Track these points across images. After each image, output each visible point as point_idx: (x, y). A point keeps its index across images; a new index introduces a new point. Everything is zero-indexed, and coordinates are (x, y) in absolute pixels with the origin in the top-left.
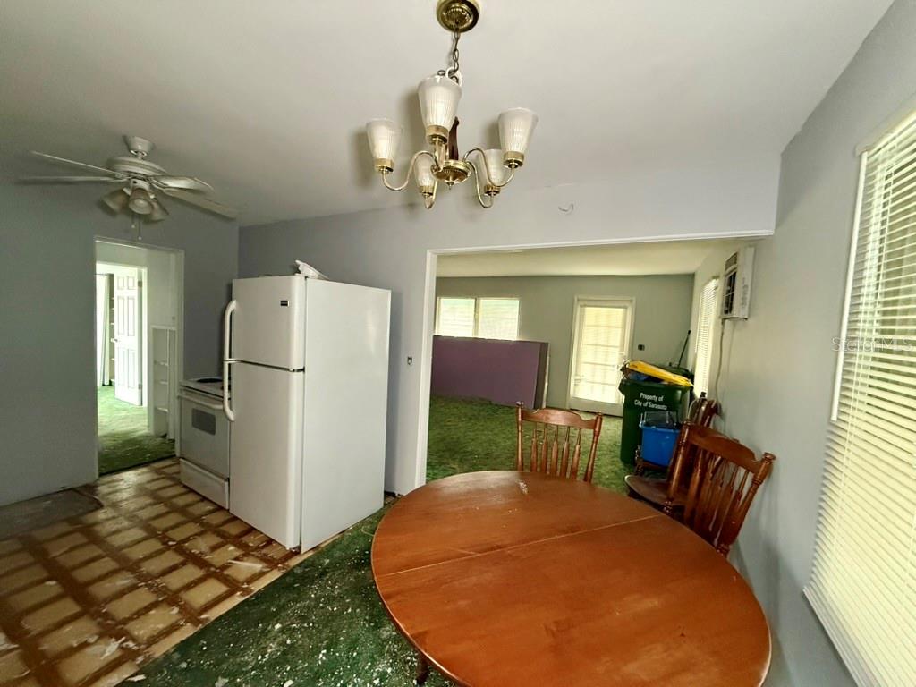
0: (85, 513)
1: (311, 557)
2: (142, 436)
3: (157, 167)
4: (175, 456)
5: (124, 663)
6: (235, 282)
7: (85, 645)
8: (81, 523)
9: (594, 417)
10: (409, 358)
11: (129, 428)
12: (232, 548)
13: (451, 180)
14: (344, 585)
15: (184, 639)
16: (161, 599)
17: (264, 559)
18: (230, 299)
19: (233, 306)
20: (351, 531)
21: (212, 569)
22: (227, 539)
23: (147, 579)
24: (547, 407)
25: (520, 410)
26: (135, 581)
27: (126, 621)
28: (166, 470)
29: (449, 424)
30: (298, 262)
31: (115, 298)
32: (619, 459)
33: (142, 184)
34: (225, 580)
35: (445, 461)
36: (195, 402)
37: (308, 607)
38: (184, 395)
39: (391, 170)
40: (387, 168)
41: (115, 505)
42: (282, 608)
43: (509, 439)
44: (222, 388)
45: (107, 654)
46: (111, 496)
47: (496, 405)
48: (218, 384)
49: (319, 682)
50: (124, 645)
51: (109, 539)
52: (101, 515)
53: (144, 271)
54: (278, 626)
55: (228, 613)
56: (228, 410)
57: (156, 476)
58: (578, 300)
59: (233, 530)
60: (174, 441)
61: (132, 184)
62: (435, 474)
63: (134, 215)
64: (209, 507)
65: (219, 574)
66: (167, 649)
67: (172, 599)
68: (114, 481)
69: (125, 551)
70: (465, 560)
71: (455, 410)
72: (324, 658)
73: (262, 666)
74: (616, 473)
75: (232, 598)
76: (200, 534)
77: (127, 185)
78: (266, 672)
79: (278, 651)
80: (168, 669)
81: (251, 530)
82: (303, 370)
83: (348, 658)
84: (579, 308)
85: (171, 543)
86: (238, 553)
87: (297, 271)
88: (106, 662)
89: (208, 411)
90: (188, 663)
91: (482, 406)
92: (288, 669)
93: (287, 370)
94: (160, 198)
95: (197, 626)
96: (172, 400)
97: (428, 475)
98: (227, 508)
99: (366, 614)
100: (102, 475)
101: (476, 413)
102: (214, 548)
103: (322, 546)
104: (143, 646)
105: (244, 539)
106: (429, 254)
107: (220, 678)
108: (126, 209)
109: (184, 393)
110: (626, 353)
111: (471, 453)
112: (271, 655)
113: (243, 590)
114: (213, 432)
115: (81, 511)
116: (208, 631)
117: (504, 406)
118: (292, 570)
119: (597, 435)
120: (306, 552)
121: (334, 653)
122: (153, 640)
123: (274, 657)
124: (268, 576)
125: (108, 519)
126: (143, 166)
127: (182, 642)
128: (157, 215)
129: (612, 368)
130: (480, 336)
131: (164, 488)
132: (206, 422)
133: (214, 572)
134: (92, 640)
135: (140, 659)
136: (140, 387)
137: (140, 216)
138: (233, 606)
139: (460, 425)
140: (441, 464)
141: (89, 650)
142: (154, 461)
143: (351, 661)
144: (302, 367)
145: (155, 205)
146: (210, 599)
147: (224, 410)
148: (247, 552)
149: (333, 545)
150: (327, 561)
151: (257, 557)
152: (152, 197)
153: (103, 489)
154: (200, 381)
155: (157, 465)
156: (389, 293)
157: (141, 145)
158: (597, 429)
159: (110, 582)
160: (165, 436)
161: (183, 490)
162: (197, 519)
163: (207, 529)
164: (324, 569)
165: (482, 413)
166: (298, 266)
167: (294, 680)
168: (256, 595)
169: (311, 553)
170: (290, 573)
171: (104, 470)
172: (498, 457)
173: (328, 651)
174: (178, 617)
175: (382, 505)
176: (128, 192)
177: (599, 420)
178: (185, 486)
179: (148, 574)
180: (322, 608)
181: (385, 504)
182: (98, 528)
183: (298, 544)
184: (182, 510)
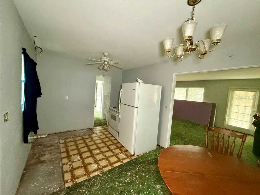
0: (91, 134)
1: (137, 158)
2: (101, 119)
3: (109, 59)
4: (107, 125)
5: (98, 170)
6: (123, 84)
7: (91, 163)
8: (90, 136)
9: (243, 134)
10: (166, 106)
11: (98, 117)
12: (119, 150)
13: (190, 52)
14: (146, 168)
15: (109, 169)
16: (105, 158)
17: (126, 155)
18: (121, 89)
19: (122, 90)
20: (147, 153)
21: (115, 154)
22: (118, 147)
23: (102, 152)
24: (215, 127)
25: (207, 127)
26: (100, 152)
27: (98, 161)
28: (105, 128)
29: (177, 127)
30: (137, 79)
31: (97, 88)
32: (252, 153)
33: (106, 63)
34: (117, 157)
35: (176, 139)
36: (112, 113)
37: (136, 171)
38: (110, 111)
39: (170, 52)
40: (169, 51)
41: (96, 134)
42: (130, 169)
43: (199, 136)
44: (118, 110)
45: (95, 167)
46: (96, 132)
47: (194, 123)
48: (117, 109)
49: (140, 194)
50: (98, 166)
51: (95, 141)
52: (94, 135)
53: (103, 82)
54: (129, 174)
55: (118, 166)
56: (119, 116)
57: (104, 129)
58: (231, 88)
59: (119, 145)
60: (107, 121)
61: (104, 63)
62: (172, 142)
63: (104, 70)
64: (114, 138)
65: (116, 155)
66: (106, 170)
67: (107, 158)
68: (96, 128)
69: (98, 145)
70: (190, 174)
71: (179, 123)
72: (141, 187)
73: (126, 183)
74: (250, 158)
75: (119, 163)
76: (112, 145)
77: (103, 63)
78: (127, 185)
79: (129, 181)
80: (106, 175)
81: (123, 146)
82: (138, 107)
83: (147, 190)
84: (231, 91)
85: (106, 145)
86: (120, 151)
87: (137, 81)
88: (95, 169)
89: (115, 115)
90: (110, 176)
91: (188, 123)
92: (132, 186)
93: (134, 107)
94: (109, 66)
95: (112, 167)
96: (107, 111)
97: (170, 142)
98: (118, 139)
99: (152, 179)
100: (94, 126)
101: (186, 125)
102: (115, 149)
103: (140, 155)
104: (101, 168)
105: (121, 148)
106: (174, 75)
107: (117, 182)
108: (103, 69)
109: (110, 110)
110: (256, 109)
111: (185, 138)
112: (128, 181)
113: (121, 161)
114: (115, 120)
115: (91, 133)
116: (114, 169)
117: (196, 124)
118: (133, 160)
119: (243, 142)
120: (136, 156)
121: (144, 187)
122: (103, 167)
123: (129, 182)
124: (127, 159)
125: (95, 137)
126: (107, 59)
127: (109, 170)
128: (108, 70)
129: (248, 115)
130: (188, 100)
131: (105, 132)
132: (114, 118)
133: (115, 155)
134: (93, 163)
135: (101, 171)
136: (101, 108)
137: (105, 70)
138: (119, 165)
139: (180, 128)
140: (174, 139)
141: (92, 165)
142: (103, 125)
143: (148, 191)
144: (137, 107)
145: (108, 67)
146: (114, 161)
147: (118, 115)
148: (122, 152)
149: (143, 156)
150: (141, 160)
151: (124, 154)
152: (108, 65)
153: (94, 130)
154: (113, 108)
155: (104, 126)
156: (161, 87)
157: (106, 54)
158: (244, 139)
159: (96, 151)
160: (105, 120)
161: (109, 133)
162: (111, 141)
163: (113, 144)
164: (141, 162)
165: (188, 125)
166: (138, 80)
167: (133, 190)
168: (124, 164)
169: (137, 157)
170: (132, 160)
171: (95, 126)
172: (195, 141)
173: (142, 185)
174: (108, 163)
175: (156, 148)
176: (103, 65)
177: (245, 136)
178: (109, 132)
179: (102, 151)
180: (140, 173)
181: (157, 148)
182: (93, 138)
183: (134, 153)
184: (108, 138)
